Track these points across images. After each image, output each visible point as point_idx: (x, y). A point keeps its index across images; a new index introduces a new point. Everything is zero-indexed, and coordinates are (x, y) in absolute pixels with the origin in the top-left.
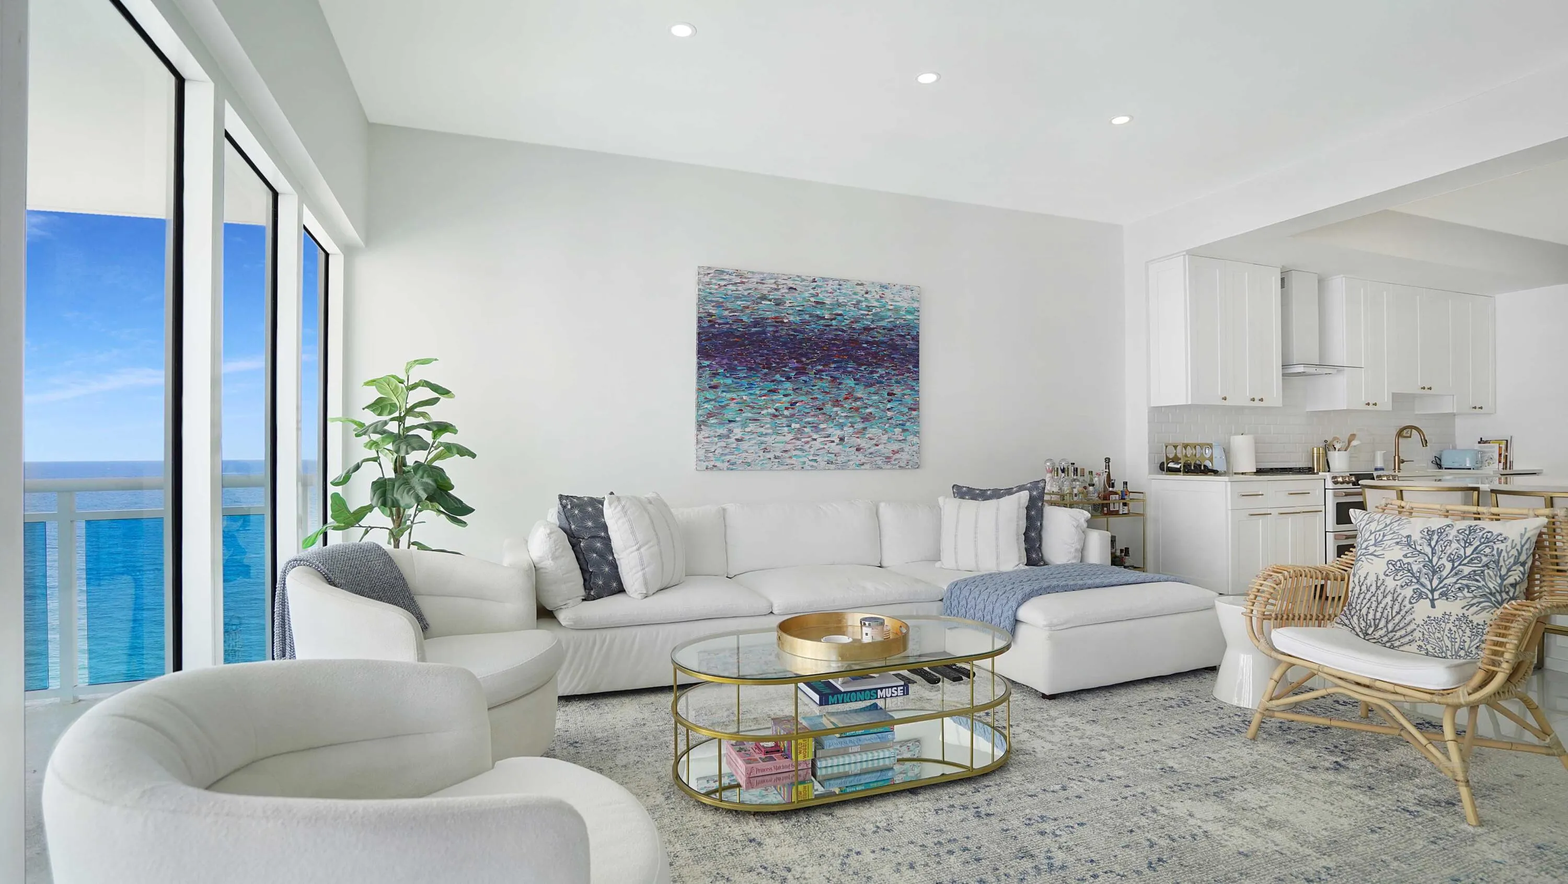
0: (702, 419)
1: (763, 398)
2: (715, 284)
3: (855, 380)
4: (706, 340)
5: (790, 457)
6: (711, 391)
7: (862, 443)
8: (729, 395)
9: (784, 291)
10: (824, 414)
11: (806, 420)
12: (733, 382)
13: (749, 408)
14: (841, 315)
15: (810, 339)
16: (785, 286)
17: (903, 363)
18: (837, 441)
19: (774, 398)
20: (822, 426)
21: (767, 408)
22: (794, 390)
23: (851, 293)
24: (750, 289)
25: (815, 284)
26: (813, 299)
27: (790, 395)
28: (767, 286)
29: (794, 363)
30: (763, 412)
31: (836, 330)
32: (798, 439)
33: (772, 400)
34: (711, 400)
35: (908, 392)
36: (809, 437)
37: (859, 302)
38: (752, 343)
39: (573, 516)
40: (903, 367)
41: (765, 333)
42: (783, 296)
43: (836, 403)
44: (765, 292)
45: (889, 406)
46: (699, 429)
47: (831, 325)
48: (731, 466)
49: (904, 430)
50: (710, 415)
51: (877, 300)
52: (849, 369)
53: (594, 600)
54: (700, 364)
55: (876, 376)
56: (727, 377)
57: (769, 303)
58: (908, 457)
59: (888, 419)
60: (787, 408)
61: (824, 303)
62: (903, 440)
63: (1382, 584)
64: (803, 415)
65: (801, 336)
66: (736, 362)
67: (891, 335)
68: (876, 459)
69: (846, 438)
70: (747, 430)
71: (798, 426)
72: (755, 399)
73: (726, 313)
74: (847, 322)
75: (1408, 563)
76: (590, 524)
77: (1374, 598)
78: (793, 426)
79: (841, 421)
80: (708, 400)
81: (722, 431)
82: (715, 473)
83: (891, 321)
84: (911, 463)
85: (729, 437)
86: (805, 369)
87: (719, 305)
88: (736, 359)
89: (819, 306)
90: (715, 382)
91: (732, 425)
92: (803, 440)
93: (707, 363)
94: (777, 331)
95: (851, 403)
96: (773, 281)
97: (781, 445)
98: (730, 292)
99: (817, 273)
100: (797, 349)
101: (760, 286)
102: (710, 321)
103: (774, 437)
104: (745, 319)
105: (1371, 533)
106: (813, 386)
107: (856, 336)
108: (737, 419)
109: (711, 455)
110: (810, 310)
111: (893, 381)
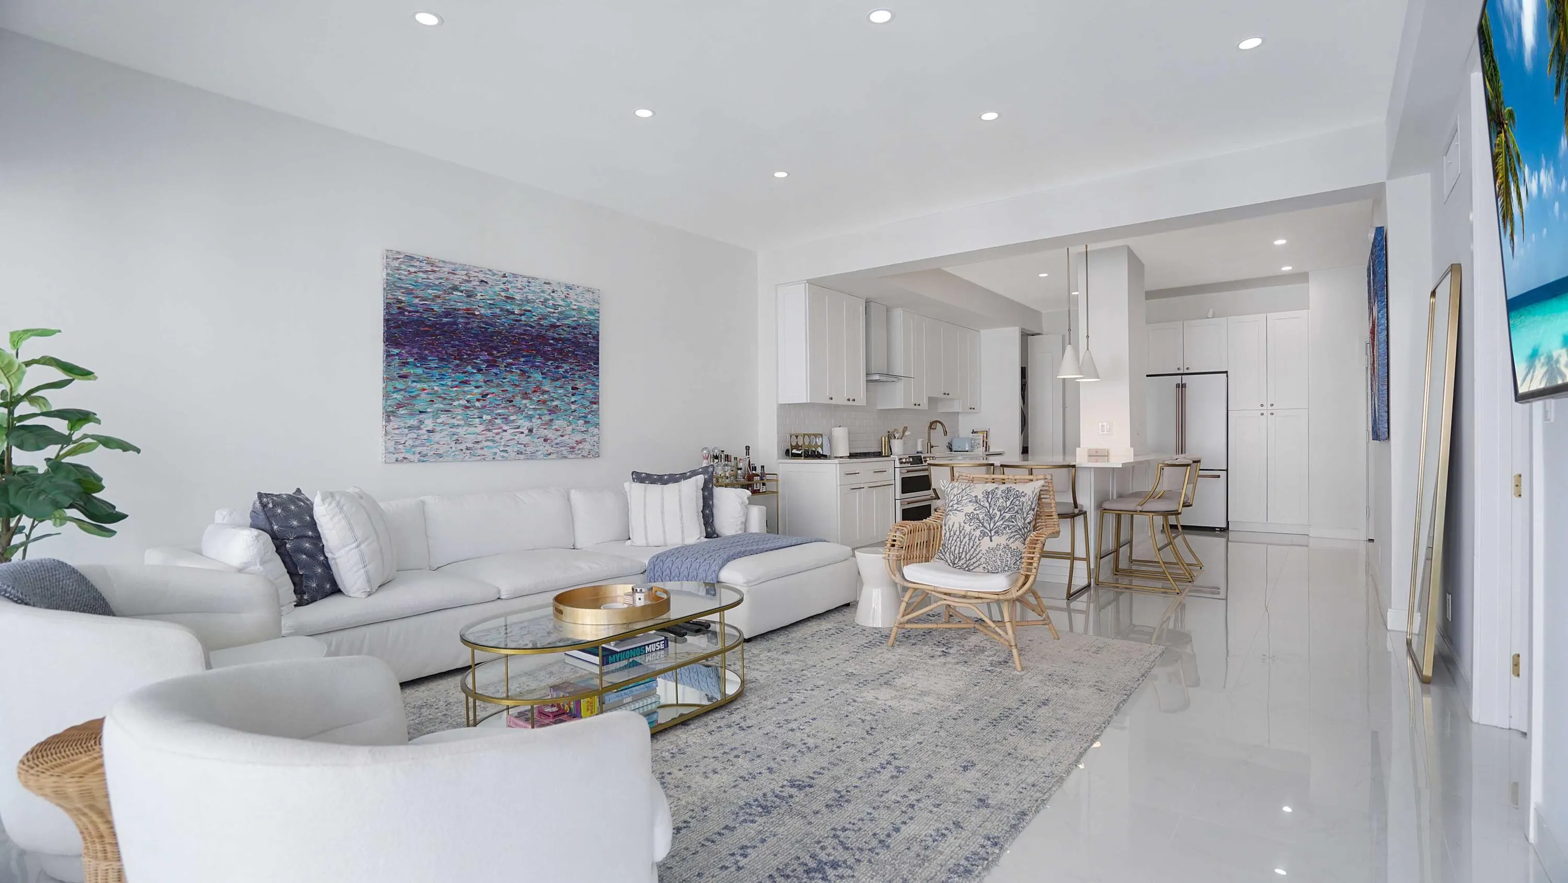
0: (390, 409)
1: (455, 389)
2: (405, 270)
3: (542, 374)
4: (395, 328)
5: (482, 448)
6: (401, 380)
7: (550, 434)
8: (419, 386)
9: (474, 283)
10: (514, 406)
11: (497, 412)
12: (424, 372)
13: (440, 399)
14: (529, 311)
15: (501, 333)
16: (476, 278)
17: (585, 360)
18: (526, 432)
19: (466, 389)
20: (512, 418)
21: (459, 399)
22: (485, 382)
23: (538, 291)
24: (441, 278)
25: (506, 279)
26: (503, 294)
27: (481, 387)
28: (459, 277)
29: (485, 356)
30: (456, 403)
31: (525, 325)
32: (489, 430)
33: (464, 392)
34: (401, 390)
35: (589, 386)
36: (501, 428)
37: (546, 300)
38: (443, 333)
39: (275, 516)
40: (585, 363)
41: (455, 323)
42: (474, 288)
43: (525, 396)
44: (457, 283)
45: (573, 399)
46: (388, 420)
47: (521, 320)
48: (422, 458)
49: (586, 422)
50: (400, 406)
51: (563, 300)
52: (537, 363)
53: (308, 604)
54: (389, 352)
55: (561, 370)
56: (417, 367)
57: (461, 294)
58: (589, 447)
59: (572, 412)
60: (478, 400)
61: (514, 298)
62: (585, 431)
63: (963, 529)
64: (494, 407)
65: (491, 329)
66: (427, 352)
67: (575, 334)
68: (562, 449)
69: (534, 429)
70: (439, 421)
71: (489, 417)
72: (446, 390)
73: (416, 301)
74: (536, 318)
75: (977, 514)
76: (295, 523)
77: (958, 539)
78: (485, 417)
79: (530, 413)
80: (397, 390)
81: (413, 422)
82: (404, 466)
83: (575, 320)
84: (592, 452)
85: (419, 428)
86: (496, 362)
87: (409, 292)
88: (426, 349)
89: (509, 301)
90: (405, 371)
91: (422, 416)
92: (494, 431)
93: (397, 351)
94: (468, 323)
95: (539, 396)
96: (465, 272)
97: (472, 436)
98: (420, 280)
99: (508, 269)
100: (487, 342)
101: (451, 277)
102: (399, 308)
103: (465, 428)
104: (436, 308)
105: (955, 496)
106: (503, 379)
107: (543, 332)
108: (428, 410)
109: (401, 446)
110: (501, 304)
111: (576, 376)
